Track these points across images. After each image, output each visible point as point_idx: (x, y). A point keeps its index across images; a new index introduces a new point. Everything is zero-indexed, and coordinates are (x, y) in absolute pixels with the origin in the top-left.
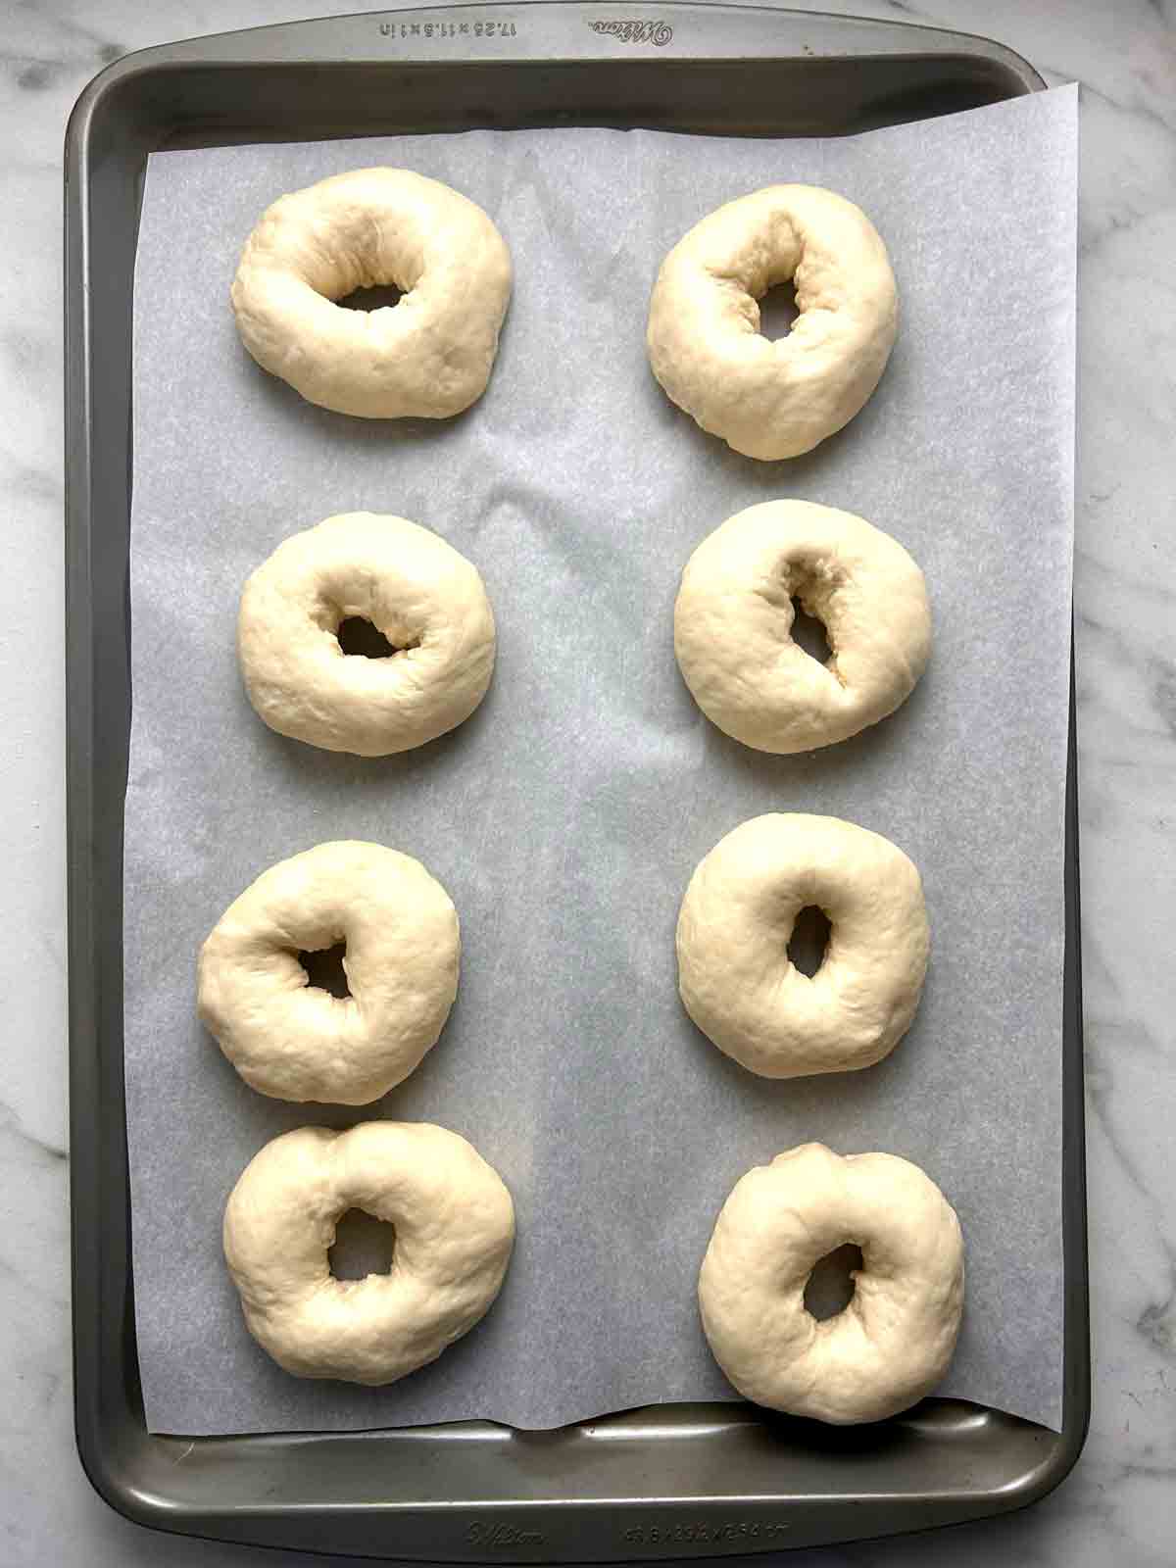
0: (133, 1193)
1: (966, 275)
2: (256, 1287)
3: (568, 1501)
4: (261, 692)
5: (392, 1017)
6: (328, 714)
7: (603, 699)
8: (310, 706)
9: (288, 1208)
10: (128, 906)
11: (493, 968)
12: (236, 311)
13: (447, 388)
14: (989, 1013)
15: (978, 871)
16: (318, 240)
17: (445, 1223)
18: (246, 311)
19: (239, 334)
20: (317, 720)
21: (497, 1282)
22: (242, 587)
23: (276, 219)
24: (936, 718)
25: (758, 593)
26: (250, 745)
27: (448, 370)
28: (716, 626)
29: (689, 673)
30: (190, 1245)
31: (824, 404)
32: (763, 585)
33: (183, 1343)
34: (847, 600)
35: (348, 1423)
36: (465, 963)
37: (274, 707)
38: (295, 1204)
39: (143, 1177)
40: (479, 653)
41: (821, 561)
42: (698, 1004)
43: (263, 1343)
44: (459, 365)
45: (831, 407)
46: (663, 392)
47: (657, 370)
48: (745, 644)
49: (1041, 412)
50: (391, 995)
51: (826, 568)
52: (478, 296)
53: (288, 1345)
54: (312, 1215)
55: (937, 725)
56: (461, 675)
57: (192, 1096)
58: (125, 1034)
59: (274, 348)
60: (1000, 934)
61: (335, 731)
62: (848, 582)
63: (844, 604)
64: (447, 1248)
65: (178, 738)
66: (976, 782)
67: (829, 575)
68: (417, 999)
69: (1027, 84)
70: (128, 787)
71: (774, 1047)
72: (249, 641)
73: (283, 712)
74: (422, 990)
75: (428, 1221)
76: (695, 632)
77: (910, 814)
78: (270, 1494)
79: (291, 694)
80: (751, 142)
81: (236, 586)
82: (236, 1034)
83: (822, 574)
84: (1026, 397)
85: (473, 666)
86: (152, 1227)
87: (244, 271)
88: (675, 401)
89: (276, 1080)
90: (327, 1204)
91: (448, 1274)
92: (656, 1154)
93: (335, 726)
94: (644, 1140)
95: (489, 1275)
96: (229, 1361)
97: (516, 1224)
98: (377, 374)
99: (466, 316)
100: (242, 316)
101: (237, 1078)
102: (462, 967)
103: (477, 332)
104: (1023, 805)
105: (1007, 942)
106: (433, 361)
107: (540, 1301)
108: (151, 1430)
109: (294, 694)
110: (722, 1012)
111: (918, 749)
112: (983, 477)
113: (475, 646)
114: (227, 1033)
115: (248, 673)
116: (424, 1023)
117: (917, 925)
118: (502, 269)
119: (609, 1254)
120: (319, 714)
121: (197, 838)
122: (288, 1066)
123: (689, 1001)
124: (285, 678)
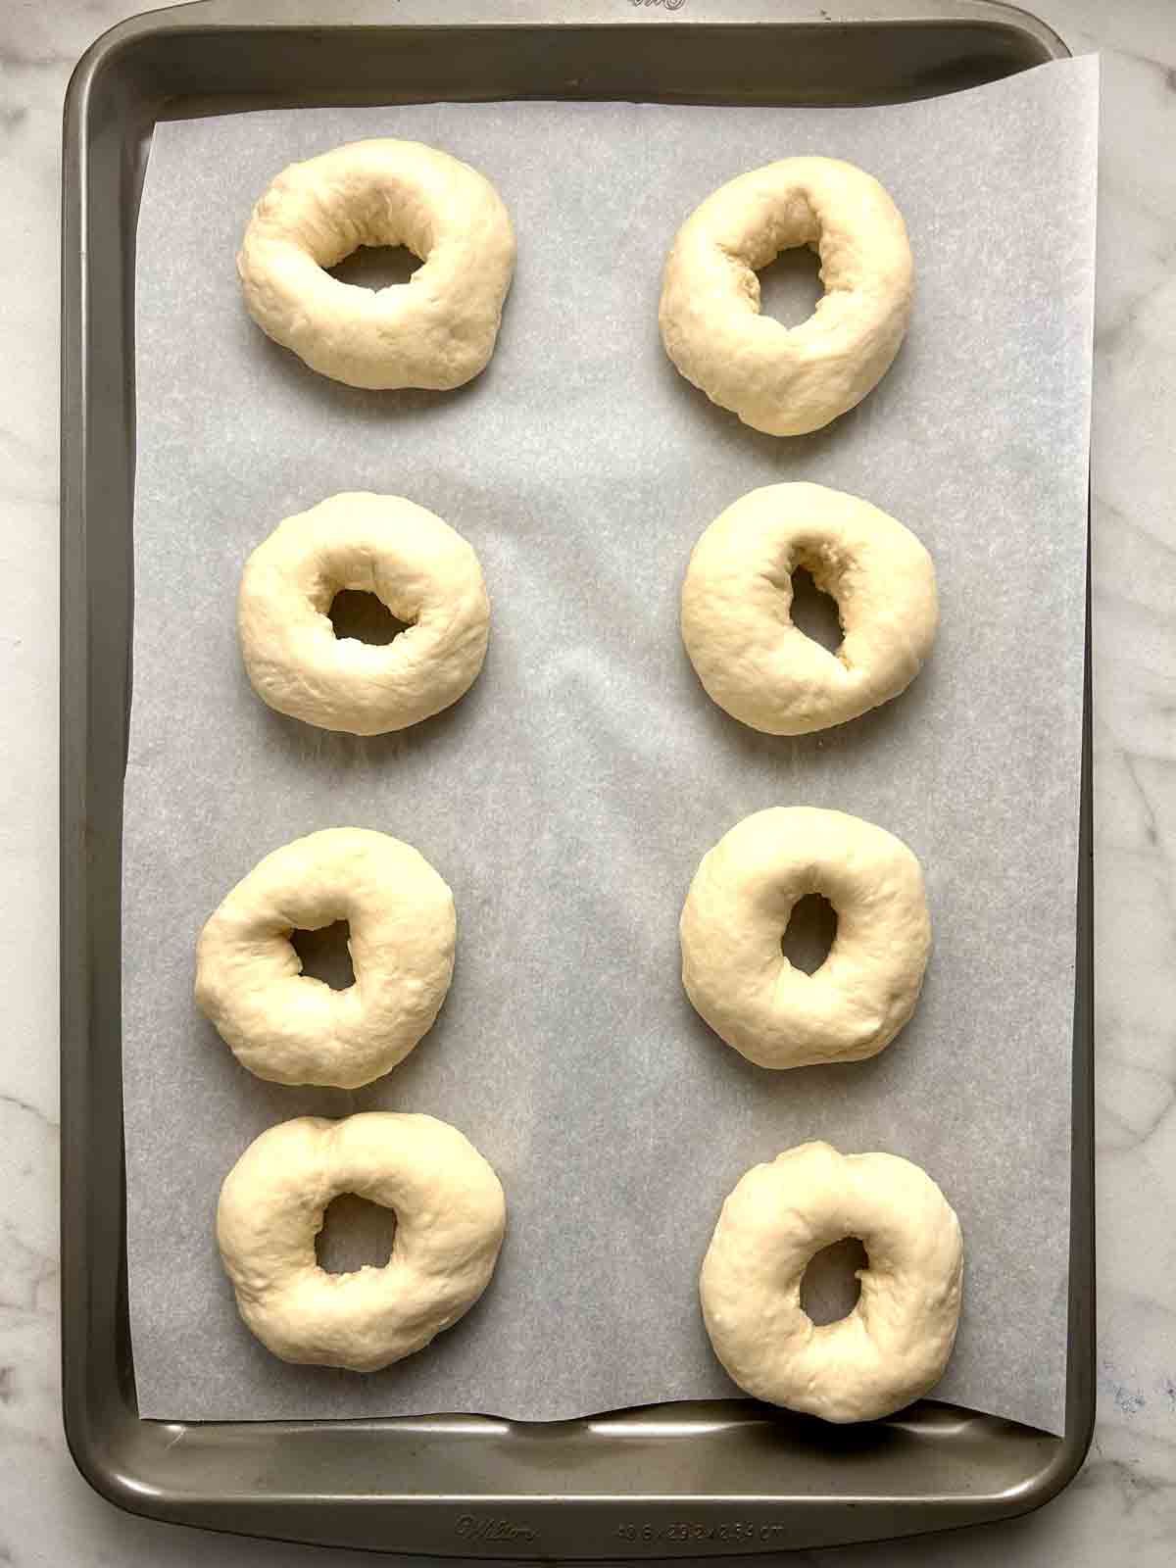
0: (129, 1175)
1: (983, 257)
2: (251, 1274)
3: (560, 1498)
4: (259, 669)
5: (387, 1000)
6: (322, 692)
7: (608, 683)
8: (305, 684)
9: (281, 1198)
10: (126, 886)
11: (488, 955)
12: (243, 282)
13: (452, 361)
14: (995, 1008)
15: (984, 862)
16: (324, 211)
17: (438, 1214)
18: (253, 281)
19: (246, 305)
20: (313, 699)
21: (488, 1272)
22: (244, 566)
23: (283, 188)
24: (944, 706)
25: (764, 576)
26: (251, 725)
27: (453, 343)
28: (723, 609)
29: (695, 655)
30: (185, 1229)
31: (841, 383)
32: (768, 568)
33: (175, 1330)
34: (853, 583)
35: (340, 1413)
36: (461, 950)
37: (270, 684)
38: (288, 1194)
39: (138, 1160)
40: (471, 634)
41: (825, 546)
42: (699, 994)
43: (255, 1329)
44: (464, 338)
45: (846, 386)
46: (674, 368)
47: (668, 345)
48: (750, 628)
49: (1057, 393)
50: (387, 978)
51: (830, 553)
52: (485, 268)
53: (281, 1329)
54: (304, 1205)
55: (945, 713)
56: (453, 654)
57: (189, 1077)
58: (123, 1015)
59: (278, 317)
60: (1004, 929)
61: (330, 710)
62: (853, 566)
63: (851, 588)
64: (438, 1239)
65: (179, 717)
66: (984, 772)
67: (834, 559)
68: (414, 984)
69: (1051, 51)
70: (128, 766)
71: (771, 1037)
72: (247, 618)
73: (281, 692)
74: (421, 974)
75: (421, 1211)
76: (700, 616)
77: (916, 803)
78: (258, 1483)
79: (287, 672)
80: (767, 110)
81: (239, 563)
82: (234, 1016)
83: (827, 558)
84: (1042, 378)
85: (467, 645)
86: (147, 1212)
87: (251, 242)
88: (686, 377)
89: (273, 1062)
90: (319, 1192)
91: (440, 1265)
92: (655, 1148)
93: (330, 704)
94: (644, 1131)
95: (480, 1264)
96: (221, 1346)
97: (509, 1215)
98: (383, 343)
99: (472, 288)
100: (248, 286)
101: (234, 1061)
102: (458, 954)
103: (483, 304)
104: (1030, 796)
105: (1011, 937)
106: (439, 334)
107: (537, 1291)
108: (143, 1414)
109: (289, 671)
110: (721, 1004)
111: (925, 738)
112: (996, 461)
113: (469, 627)
114: (224, 1015)
115: (247, 650)
116: (420, 1008)
117: (916, 918)
118: (507, 242)
119: (607, 1247)
120: (315, 693)
121: (196, 819)
122: (284, 1049)
123: (691, 991)
124: (281, 656)
